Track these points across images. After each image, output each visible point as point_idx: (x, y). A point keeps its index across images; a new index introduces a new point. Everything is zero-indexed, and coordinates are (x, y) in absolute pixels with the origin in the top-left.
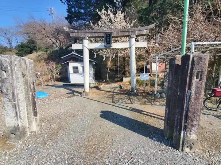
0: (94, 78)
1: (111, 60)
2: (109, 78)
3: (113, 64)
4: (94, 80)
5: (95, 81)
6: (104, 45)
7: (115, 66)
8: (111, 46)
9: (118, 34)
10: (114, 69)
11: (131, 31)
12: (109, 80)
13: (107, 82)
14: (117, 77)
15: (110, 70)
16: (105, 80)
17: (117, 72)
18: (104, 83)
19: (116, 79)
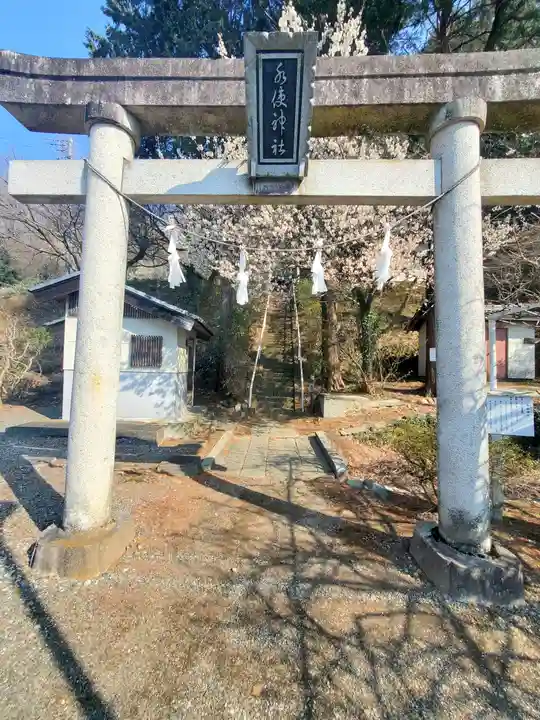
0: (192, 394)
1: (267, 323)
2: (257, 397)
3: (277, 338)
4: (184, 409)
5: (191, 410)
6: (243, 170)
7: (284, 344)
8: (298, 181)
9: (356, 94)
10: (280, 358)
11: (457, 75)
12: (260, 406)
13: (248, 419)
14: (293, 394)
15: (264, 361)
16: (238, 407)
17: (291, 372)
18: (233, 418)
19: (288, 405)
